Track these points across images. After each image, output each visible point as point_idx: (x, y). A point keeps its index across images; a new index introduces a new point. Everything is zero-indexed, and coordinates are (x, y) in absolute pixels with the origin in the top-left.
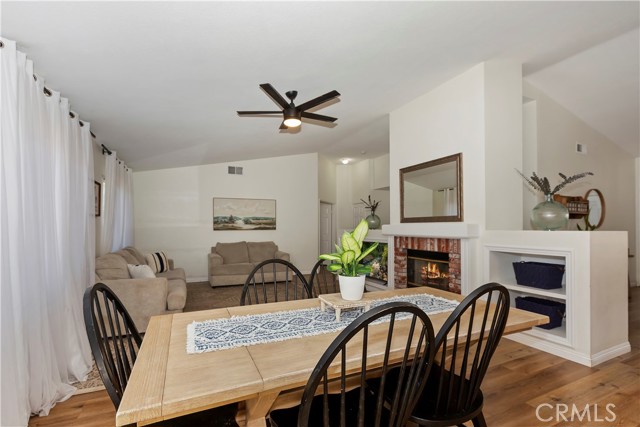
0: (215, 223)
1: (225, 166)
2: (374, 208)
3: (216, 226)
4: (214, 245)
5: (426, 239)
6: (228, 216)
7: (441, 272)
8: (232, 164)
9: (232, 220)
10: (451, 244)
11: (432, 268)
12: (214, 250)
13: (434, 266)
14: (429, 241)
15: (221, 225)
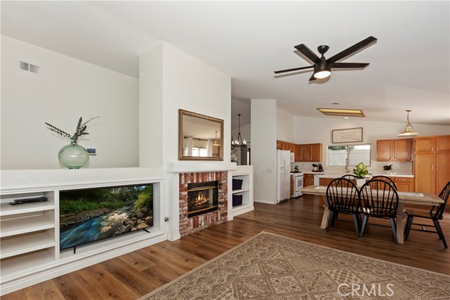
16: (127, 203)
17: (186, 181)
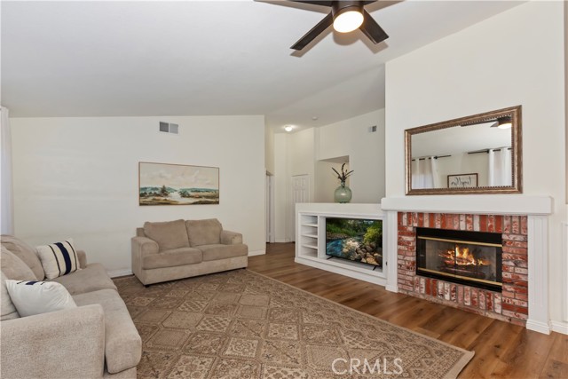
0: (141, 195)
1: (156, 121)
2: (343, 179)
3: (143, 200)
4: (141, 226)
5: (459, 215)
6: (160, 186)
7: (476, 258)
8: (165, 119)
9: (164, 191)
10: (506, 222)
11: (462, 253)
12: (140, 232)
13: (465, 251)
14: (463, 218)
15: (150, 199)
16: (359, 234)
17: (409, 223)
